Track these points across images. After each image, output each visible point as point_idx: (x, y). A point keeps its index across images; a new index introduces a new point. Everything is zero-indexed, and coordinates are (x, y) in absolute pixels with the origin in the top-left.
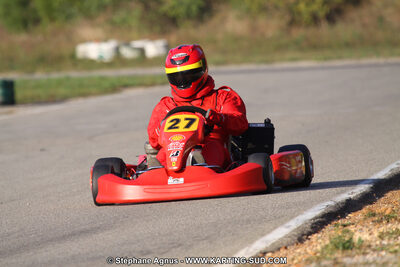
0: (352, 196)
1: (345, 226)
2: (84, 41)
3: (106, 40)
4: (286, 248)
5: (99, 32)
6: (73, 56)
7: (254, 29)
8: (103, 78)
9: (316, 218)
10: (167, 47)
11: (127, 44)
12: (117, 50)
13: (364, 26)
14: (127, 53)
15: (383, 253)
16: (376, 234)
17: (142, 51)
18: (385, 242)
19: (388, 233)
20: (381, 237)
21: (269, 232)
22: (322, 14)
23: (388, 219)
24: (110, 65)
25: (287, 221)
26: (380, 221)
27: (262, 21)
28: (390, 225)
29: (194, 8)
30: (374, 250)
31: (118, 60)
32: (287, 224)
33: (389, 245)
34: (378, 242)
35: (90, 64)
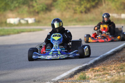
0: (87, 64)
1: (84, 73)
2: (9, 18)
3: (16, 18)
4: (66, 79)
5: (14, 15)
6: (6, 22)
7: (62, 15)
8: (15, 29)
9: (76, 70)
10: (35, 20)
11: (23, 19)
12: (19, 21)
13: (96, 15)
14: (22, 21)
15: (95, 81)
16: (93, 75)
17: (27, 21)
18: (96, 77)
19: (97, 75)
20: (95, 76)
21: (61, 74)
22: (83, 11)
23: (98, 71)
24: (17, 25)
25: (67, 71)
26: (95, 72)
27: (64, 13)
28: (98, 73)
29: (44, 8)
30: (92, 80)
31: (20, 24)
32: (67, 72)
33: (97, 78)
34: (94, 78)
35: (11, 25)
